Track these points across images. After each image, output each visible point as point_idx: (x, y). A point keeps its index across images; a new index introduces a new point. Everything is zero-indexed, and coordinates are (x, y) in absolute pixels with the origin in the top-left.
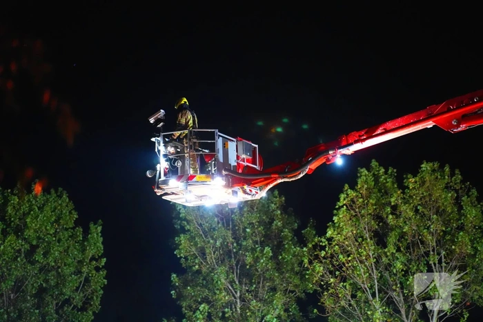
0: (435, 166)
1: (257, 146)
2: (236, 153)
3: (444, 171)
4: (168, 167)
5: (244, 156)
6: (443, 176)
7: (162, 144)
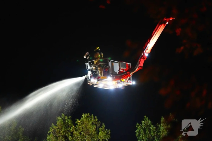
0: (88, 115)
1: (130, 64)
2: (119, 67)
3: (91, 117)
4: (91, 74)
5: (122, 68)
6: (91, 120)
7: (89, 66)
